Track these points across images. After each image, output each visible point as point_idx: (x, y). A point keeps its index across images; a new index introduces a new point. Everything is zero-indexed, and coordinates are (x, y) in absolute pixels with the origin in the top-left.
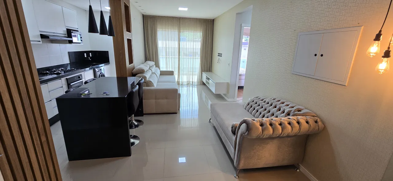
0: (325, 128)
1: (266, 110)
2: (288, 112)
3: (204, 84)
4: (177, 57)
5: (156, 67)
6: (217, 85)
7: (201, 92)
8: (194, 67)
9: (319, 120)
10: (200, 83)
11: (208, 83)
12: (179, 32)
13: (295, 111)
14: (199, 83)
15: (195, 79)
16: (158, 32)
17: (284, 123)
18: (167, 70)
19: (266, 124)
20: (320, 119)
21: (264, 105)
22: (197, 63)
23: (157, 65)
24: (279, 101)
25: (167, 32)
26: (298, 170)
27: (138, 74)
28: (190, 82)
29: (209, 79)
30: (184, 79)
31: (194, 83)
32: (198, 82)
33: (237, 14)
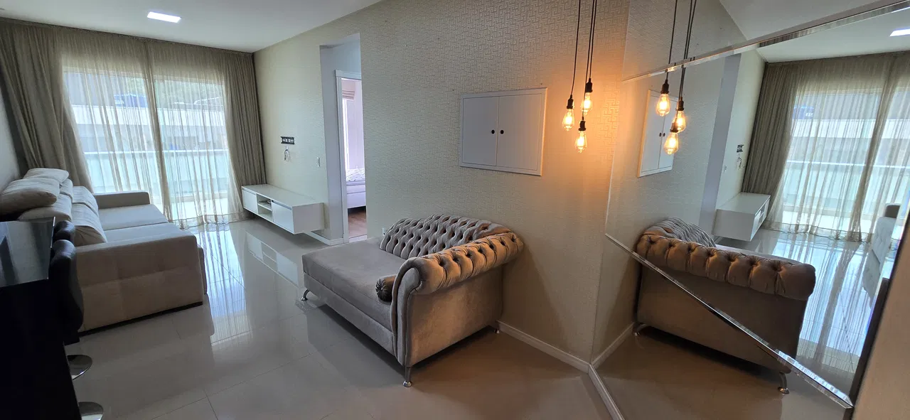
0: (525, 248)
1: (427, 240)
2: (468, 235)
3: (251, 216)
4: (154, 152)
5: (74, 185)
6: (298, 212)
7: (246, 238)
8: (214, 176)
9: (515, 237)
10: (239, 214)
11: (270, 213)
12: (150, 80)
13: (478, 231)
14: (238, 217)
15: (223, 207)
16: (64, 75)
17: (473, 252)
18: (119, 192)
19: (448, 260)
20: (516, 234)
21: (422, 232)
22: (223, 165)
23: (79, 178)
24: (447, 219)
25: (103, 78)
26: (498, 332)
27: (29, 209)
28: (208, 217)
29: (267, 202)
30: (186, 213)
31: (220, 220)
32: (233, 215)
33: (322, 47)
